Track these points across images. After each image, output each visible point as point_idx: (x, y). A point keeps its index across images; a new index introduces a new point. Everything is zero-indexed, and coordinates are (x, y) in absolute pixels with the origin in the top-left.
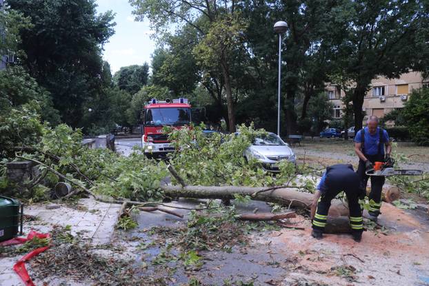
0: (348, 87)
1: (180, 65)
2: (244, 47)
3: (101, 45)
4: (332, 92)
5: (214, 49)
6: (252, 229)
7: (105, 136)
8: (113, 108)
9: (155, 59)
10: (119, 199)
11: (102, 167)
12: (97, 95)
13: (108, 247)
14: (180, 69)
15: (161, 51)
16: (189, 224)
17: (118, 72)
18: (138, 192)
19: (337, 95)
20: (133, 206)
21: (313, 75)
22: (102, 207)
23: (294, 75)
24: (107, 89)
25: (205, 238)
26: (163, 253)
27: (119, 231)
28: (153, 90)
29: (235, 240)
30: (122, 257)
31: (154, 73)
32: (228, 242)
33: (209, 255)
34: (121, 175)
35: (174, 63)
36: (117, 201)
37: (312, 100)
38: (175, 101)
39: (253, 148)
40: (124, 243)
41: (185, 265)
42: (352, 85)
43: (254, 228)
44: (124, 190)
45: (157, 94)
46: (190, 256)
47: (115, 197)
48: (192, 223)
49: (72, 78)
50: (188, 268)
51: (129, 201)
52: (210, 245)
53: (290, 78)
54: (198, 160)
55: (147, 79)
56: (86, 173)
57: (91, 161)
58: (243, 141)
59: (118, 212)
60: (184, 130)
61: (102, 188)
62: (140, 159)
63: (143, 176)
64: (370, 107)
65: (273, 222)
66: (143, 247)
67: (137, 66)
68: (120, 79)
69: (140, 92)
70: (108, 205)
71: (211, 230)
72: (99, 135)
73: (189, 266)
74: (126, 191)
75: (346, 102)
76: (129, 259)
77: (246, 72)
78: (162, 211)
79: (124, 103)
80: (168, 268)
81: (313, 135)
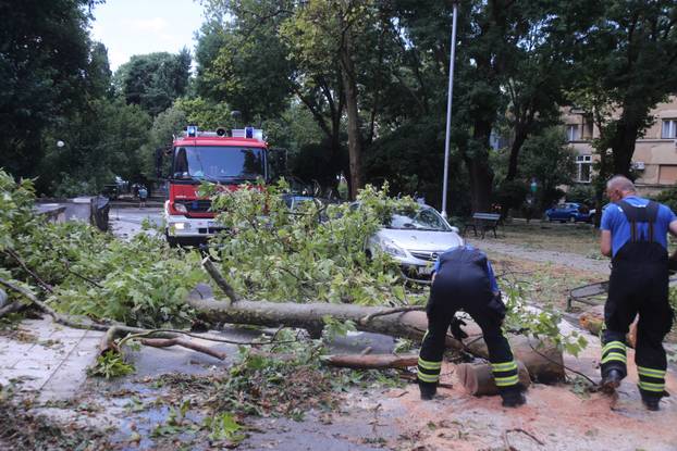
0: (607, 118)
1: (255, 58)
2: (393, 26)
3: (87, 7)
4: (575, 126)
5: (324, 28)
6: (352, 383)
7: (88, 200)
8: (110, 143)
9: (202, 42)
10: (104, 322)
11: (73, 259)
12: (78, 114)
13: (69, 404)
14: (255, 66)
15: (217, 27)
16: (233, 370)
17: (125, 66)
18: (143, 311)
19: (586, 134)
20: (129, 335)
21: (533, 89)
22: (67, 337)
23: (490, 90)
24: (97, 101)
25: (257, 394)
26: (173, 417)
27: (95, 380)
28: (198, 109)
29: (314, 400)
30: (93, 422)
31: (200, 73)
32: (302, 402)
33: (259, 423)
34: (109, 276)
35: (243, 54)
36: (99, 325)
37: (531, 141)
38: (236, 133)
39: (384, 233)
40: (102, 399)
41: (212, 438)
42: (614, 113)
43: (355, 381)
44: (113, 305)
45: (207, 116)
46: (222, 424)
47: (95, 319)
48: (239, 369)
49: (23, 74)
50: (215, 444)
51: (122, 326)
52: (265, 407)
53: (480, 94)
54: (267, 253)
55: (186, 84)
56: (40, 270)
57: (51, 246)
58: (365, 218)
59: (97, 346)
60: (245, 192)
61: (69, 299)
62: (153, 246)
63: (154, 279)
64: (653, 161)
65: (394, 372)
66: (136, 408)
67: (166, 55)
68: (128, 82)
69: (169, 110)
70: (81, 333)
71: (272, 381)
72: (75, 196)
73: (216, 440)
74: (117, 307)
75: (601, 150)
76: (109, 427)
77: (394, 79)
78: (186, 345)
79: (135, 133)
80: (178, 443)
81: (529, 214)
